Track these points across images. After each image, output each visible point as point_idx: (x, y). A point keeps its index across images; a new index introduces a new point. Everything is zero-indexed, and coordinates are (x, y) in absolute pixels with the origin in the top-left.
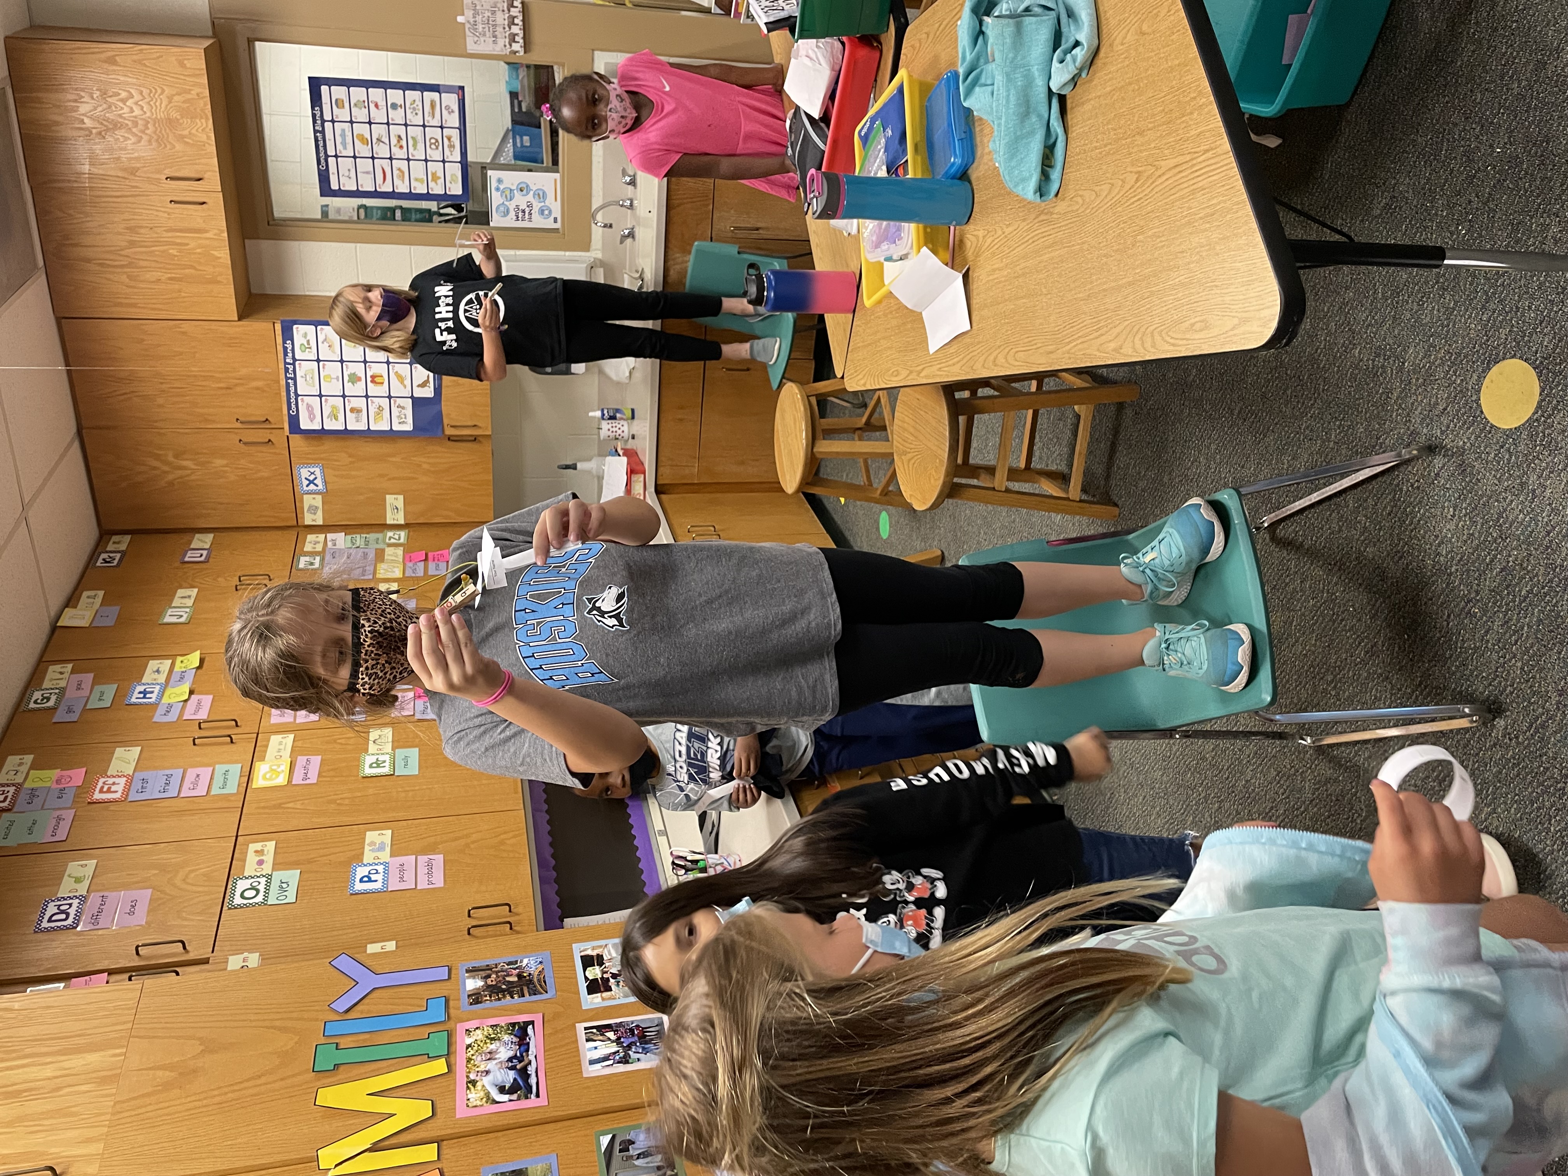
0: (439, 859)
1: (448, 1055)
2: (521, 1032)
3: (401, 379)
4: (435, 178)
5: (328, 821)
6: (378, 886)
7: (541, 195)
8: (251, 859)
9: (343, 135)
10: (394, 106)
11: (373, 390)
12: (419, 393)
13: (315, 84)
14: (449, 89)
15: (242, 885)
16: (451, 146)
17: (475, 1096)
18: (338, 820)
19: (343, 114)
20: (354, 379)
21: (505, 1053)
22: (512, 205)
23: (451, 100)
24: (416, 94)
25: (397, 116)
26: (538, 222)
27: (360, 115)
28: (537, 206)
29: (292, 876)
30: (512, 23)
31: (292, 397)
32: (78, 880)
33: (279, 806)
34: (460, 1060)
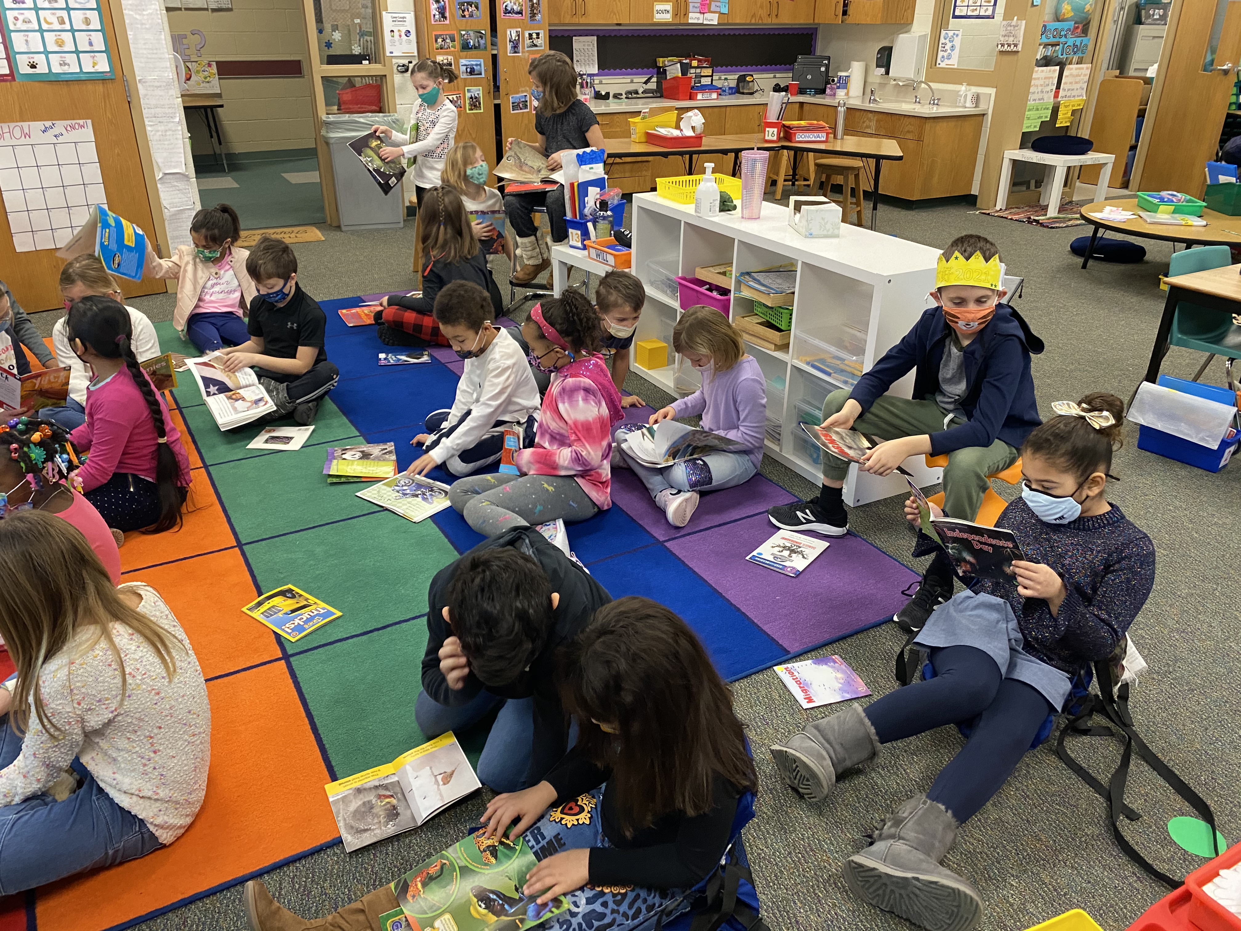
7: (949, 57)
14: (994, 11)
16: (973, 11)
21: (515, 7)
22: (947, 41)
23: (989, 13)
26: (940, 54)
28: (945, 54)
30: (1009, 45)
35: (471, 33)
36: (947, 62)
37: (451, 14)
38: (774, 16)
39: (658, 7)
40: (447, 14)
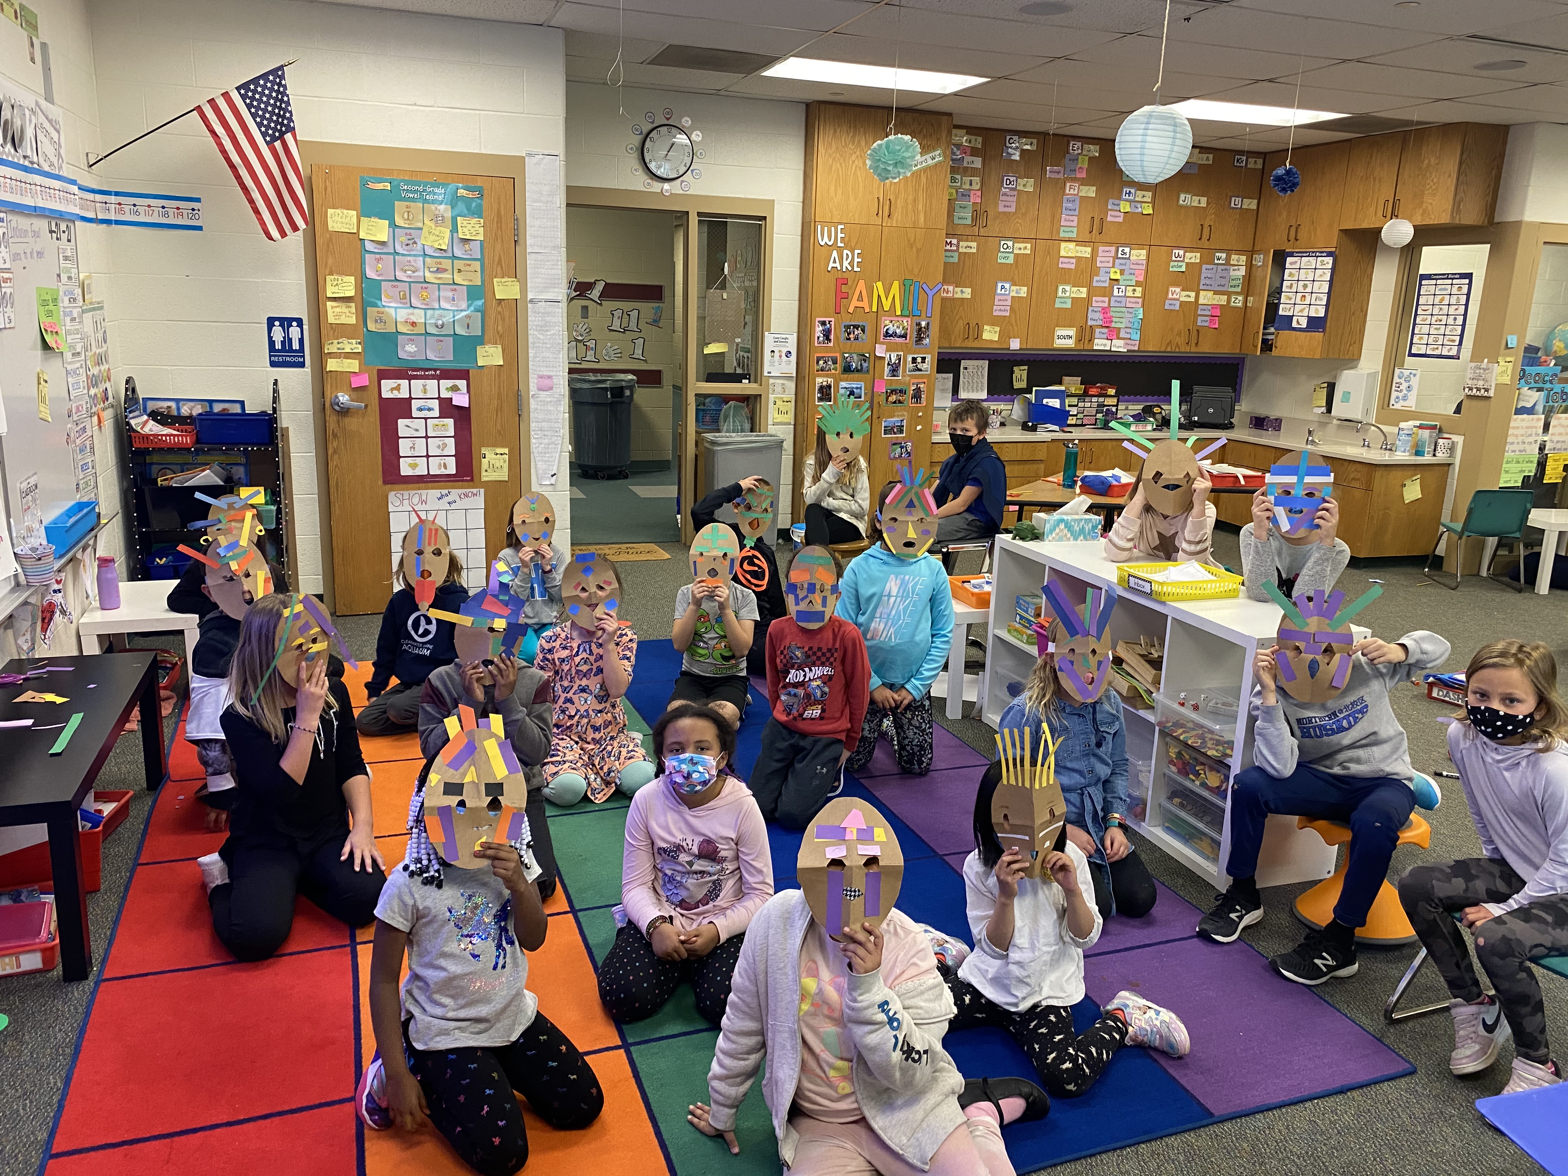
0: (1008, 314)
1: (902, 316)
2: (904, 336)
3: (1302, 311)
4: (1421, 339)
5: (1036, 272)
6: (999, 291)
7: (1405, 398)
8: (1022, 245)
9: (1446, 289)
10: (1455, 319)
11: (1299, 295)
12: (1295, 319)
13: (1469, 276)
14: (1459, 351)
15: (1010, 243)
16: (1434, 349)
17: (887, 322)
18: (1036, 277)
19: (1455, 290)
20: (1305, 286)
21: (898, 331)
22: (1402, 381)
23: (1454, 352)
24: (1459, 332)
25: (1451, 321)
26: (1394, 394)
27: (1453, 300)
28: (1401, 395)
29: (1011, 261)
30: (1478, 389)
31: (1302, 254)
32: (1024, 185)
33: (1049, 253)
34: (900, 319)
35: (855, 356)
36: (1402, 403)
37: (836, 337)
38: (1193, 345)
39: (1060, 332)
40: (832, 337)
